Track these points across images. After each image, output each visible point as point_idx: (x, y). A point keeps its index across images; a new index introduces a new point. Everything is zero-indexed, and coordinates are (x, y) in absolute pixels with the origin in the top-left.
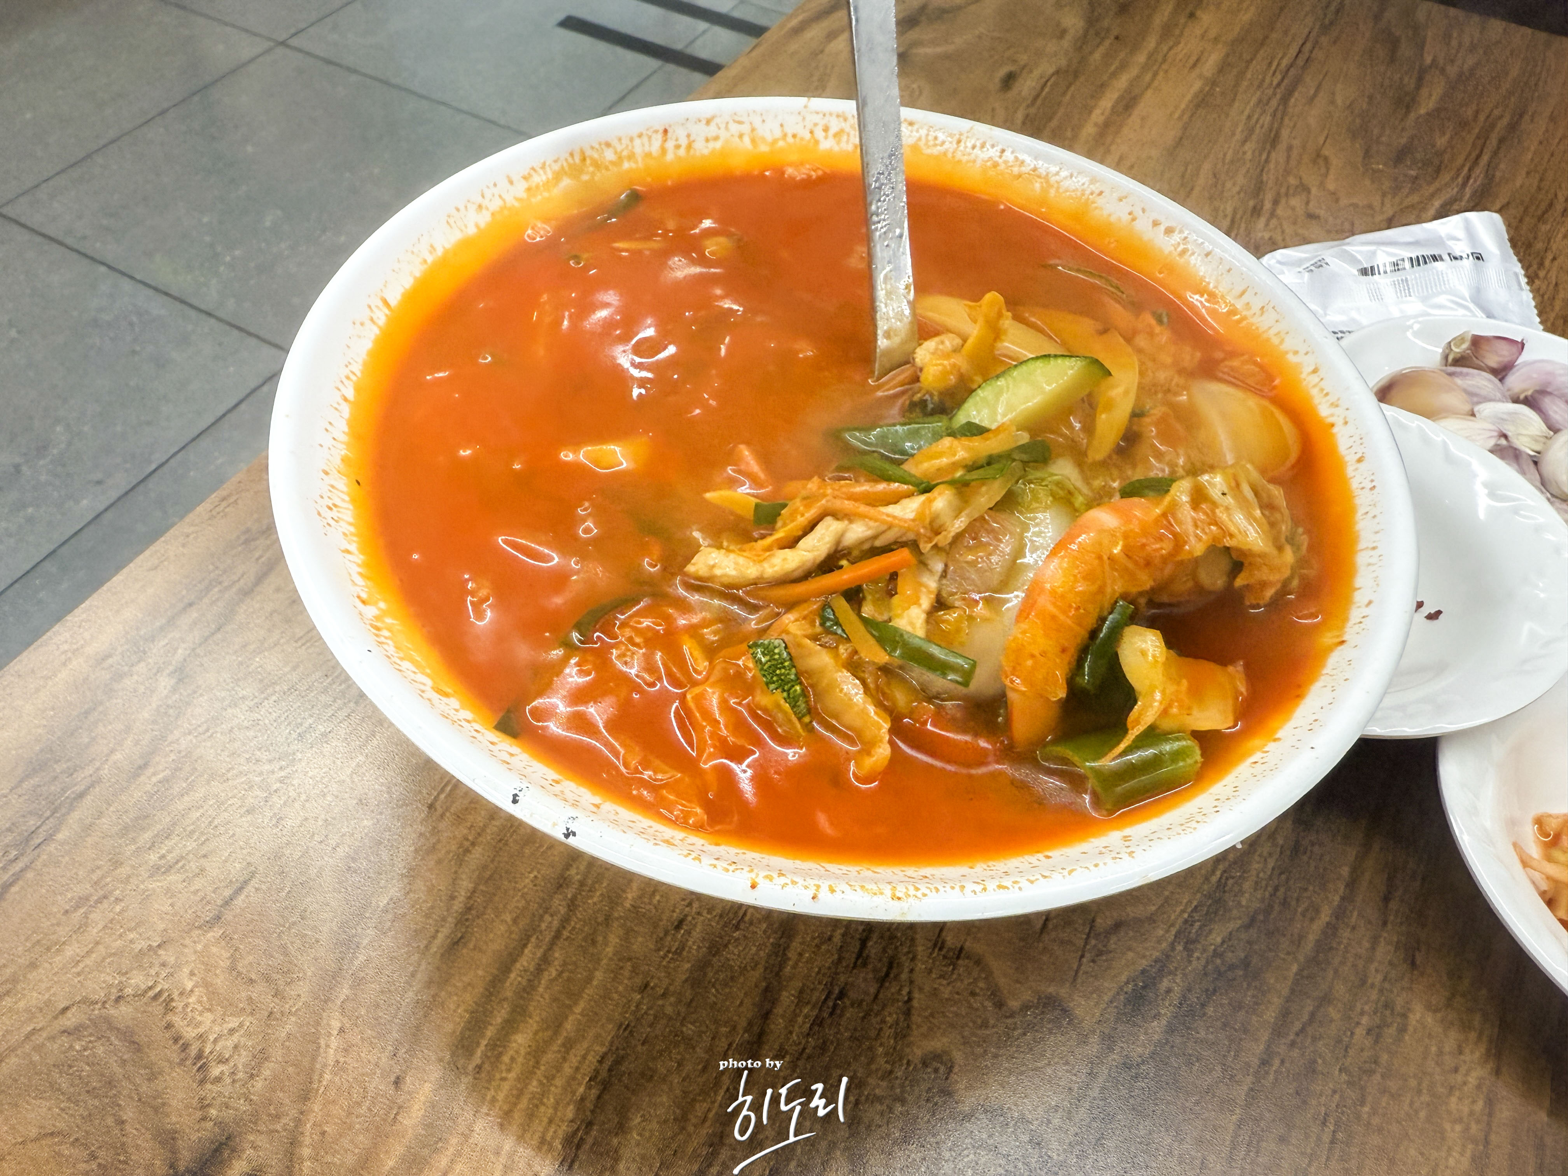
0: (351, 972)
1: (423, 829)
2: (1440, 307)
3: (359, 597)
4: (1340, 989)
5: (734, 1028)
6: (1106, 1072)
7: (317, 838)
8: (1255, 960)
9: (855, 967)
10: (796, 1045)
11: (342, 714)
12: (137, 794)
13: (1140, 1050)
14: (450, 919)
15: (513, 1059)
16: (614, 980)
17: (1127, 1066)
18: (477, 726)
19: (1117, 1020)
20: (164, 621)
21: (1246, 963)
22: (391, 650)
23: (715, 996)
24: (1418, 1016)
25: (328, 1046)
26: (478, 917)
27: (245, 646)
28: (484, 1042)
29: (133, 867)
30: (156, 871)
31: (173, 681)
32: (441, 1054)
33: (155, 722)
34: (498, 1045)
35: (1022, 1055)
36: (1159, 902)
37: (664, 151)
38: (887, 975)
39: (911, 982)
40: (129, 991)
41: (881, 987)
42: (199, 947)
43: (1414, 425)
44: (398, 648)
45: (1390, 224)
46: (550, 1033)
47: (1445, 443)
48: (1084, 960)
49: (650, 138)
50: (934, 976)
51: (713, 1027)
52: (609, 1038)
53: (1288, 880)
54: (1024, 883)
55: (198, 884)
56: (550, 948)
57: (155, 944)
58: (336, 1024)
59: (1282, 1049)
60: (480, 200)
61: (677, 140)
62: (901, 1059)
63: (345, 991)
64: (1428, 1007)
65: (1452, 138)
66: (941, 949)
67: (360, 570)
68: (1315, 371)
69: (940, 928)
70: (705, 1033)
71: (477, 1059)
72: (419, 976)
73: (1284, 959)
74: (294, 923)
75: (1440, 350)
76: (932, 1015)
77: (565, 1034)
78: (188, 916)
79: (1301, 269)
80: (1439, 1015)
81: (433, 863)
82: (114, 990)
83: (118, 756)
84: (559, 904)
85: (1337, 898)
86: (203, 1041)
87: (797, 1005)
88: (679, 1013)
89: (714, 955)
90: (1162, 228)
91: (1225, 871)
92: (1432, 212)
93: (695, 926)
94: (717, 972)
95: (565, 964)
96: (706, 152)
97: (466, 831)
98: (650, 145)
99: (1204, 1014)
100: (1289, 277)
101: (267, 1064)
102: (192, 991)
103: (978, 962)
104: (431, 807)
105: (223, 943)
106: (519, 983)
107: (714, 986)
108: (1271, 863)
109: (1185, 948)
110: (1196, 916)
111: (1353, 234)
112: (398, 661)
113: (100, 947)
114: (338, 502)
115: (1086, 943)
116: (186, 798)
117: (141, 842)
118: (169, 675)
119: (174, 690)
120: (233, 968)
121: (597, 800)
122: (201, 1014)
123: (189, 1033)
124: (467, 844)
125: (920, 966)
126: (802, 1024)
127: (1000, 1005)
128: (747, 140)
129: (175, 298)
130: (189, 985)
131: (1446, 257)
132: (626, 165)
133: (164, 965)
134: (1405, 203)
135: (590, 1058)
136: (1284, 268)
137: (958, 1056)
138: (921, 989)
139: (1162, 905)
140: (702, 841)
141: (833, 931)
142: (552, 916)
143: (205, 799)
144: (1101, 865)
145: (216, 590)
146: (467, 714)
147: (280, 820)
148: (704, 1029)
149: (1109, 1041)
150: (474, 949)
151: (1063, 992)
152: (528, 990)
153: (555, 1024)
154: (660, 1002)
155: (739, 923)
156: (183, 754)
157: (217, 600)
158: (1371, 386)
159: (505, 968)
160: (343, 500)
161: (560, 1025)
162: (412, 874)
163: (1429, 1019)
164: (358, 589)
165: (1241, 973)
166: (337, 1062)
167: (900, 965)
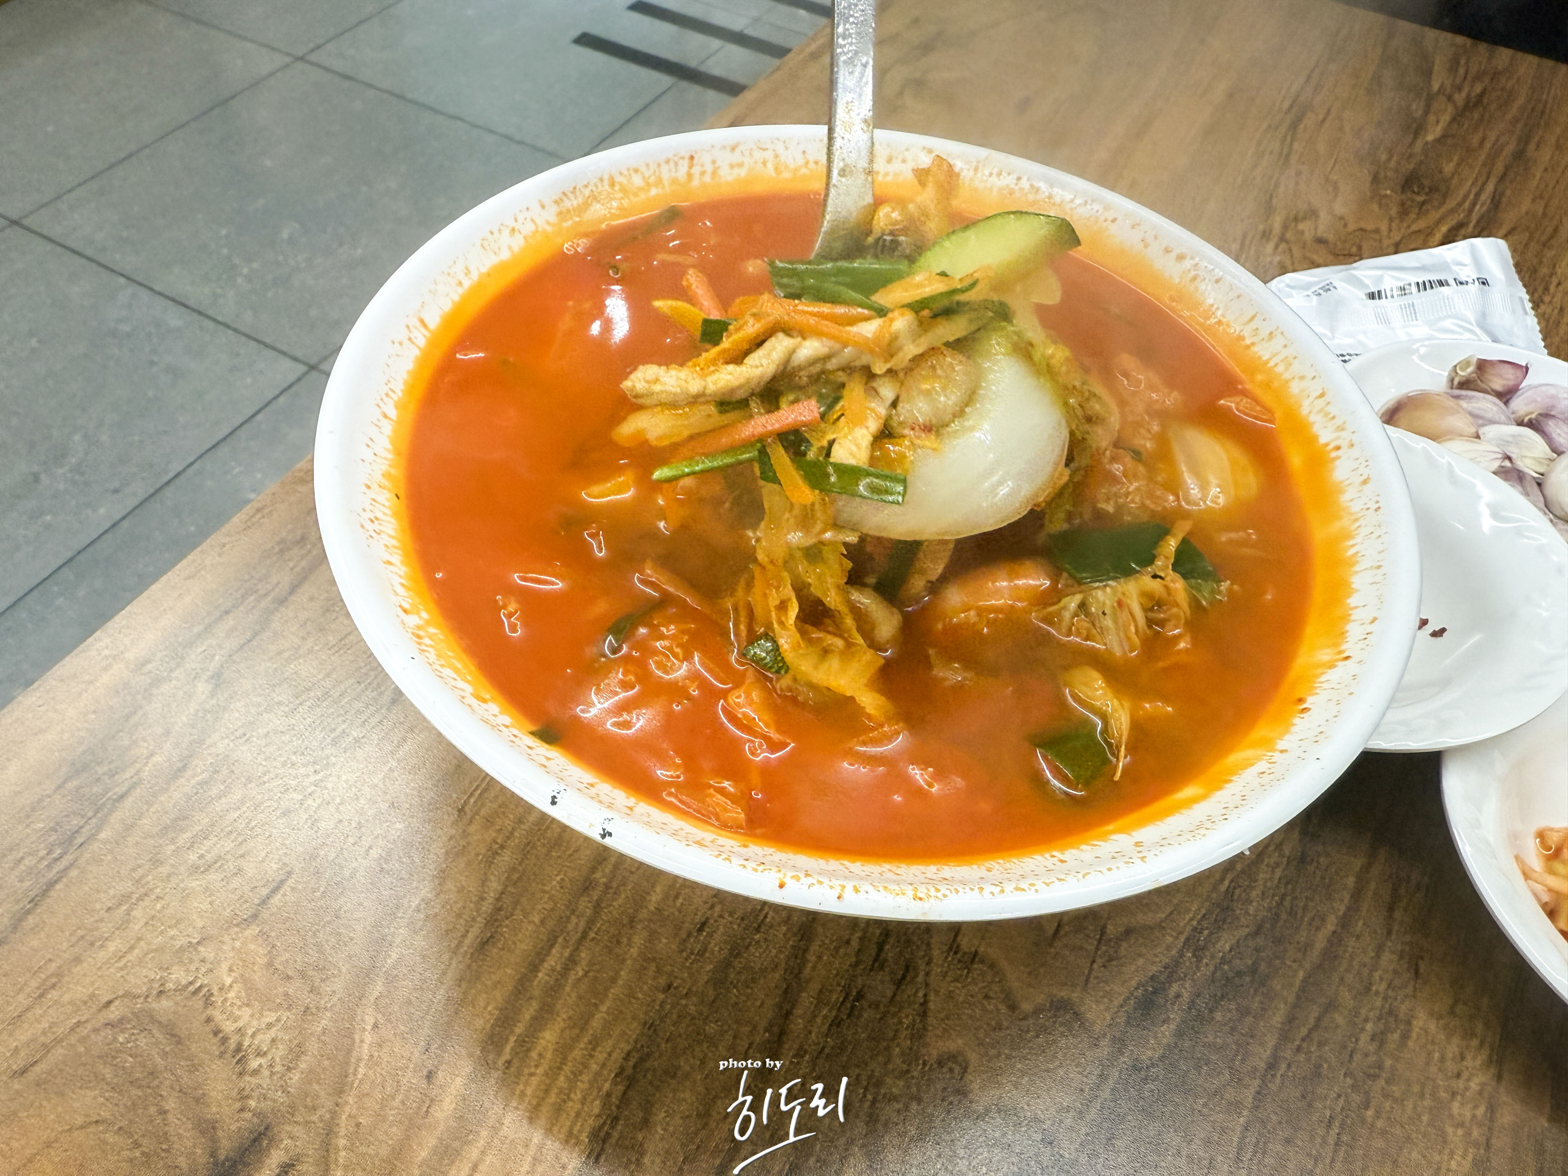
0: (384, 969)
1: (453, 832)
2: (1447, 331)
3: (400, 606)
4: (1346, 997)
5: (755, 1028)
6: (1117, 1074)
7: (351, 840)
8: (1263, 966)
9: (871, 970)
10: (815, 1044)
11: (374, 721)
12: (177, 795)
13: (1149, 1053)
14: (479, 919)
15: (540, 1055)
16: (640, 979)
17: (1136, 1068)
18: (516, 732)
19: (1128, 1023)
20: (201, 628)
21: (1253, 970)
22: (433, 657)
23: (737, 997)
24: (1421, 1023)
25: (362, 1041)
26: (507, 918)
27: (280, 653)
28: (513, 1039)
29: (172, 866)
30: (195, 869)
31: (210, 687)
32: (471, 1050)
33: (193, 726)
34: (525, 1044)
35: (1034, 1057)
36: (1168, 910)
37: (690, 176)
38: (904, 977)
39: (927, 985)
40: (170, 986)
41: (897, 989)
42: (238, 944)
43: (1419, 447)
44: (439, 656)
45: (1397, 249)
46: (577, 1031)
47: (1449, 463)
48: (1095, 966)
49: (676, 164)
50: (948, 979)
51: (735, 1026)
52: (634, 1036)
53: (1293, 890)
54: (1040, 885)
55: (235, 883)
56: (577, 949)
57: (195, 941)
58: (370, 1020)
59: (1288, 1054)
60: (512, 223)
61: (702, 166)
62: (917, 1059)
63: (378, 988)
64: (1431, 1014)
65: (1459, 164)
66: (956, 953)
67: (403, 581)
68: (1322, 395)
69: (956, 929)
70: (727, 1032)
71: (506, 1055)
72: (450, 975)
73: (1290, 967)
74: (329, 922)
75: (1446, 374)
76: (947, 1017)
77: (591, 1032)
78: (227, 913)
79: (1309, 293)
80: (1442, 1022)
81: (463, 865)
82: (156, 985)
83: (157, 759)
84: (585, 906)
85: (1343, 908)
86: (242, 1035)
87: (816, 1006)
88: (701, 1013)
89: (736, 957)
90: (1173, 255)
91: (1232, 881)
92: (1438, 236)
93: (718, 928)
94: (739, 973)
95: (591, 963)
96: (730, 178)
97: (494, 835)
98: (676, 171)
99: (1213, 1019)
100: (1297, 301)
101: (303, 1058)
102: (231, 986)
103: (992, 966)
104: (461, 811)
105: (260, 940)
106: (547, 982)
107: (735, 987)
108: (1278, 872)
109: (1194, 955)
110: (1205, 924)
111: (1361, 259)
112: (439, 668)
113: (142, 943)
114: (379, 515)
115: (1097, 949)
116: (224, 800)
117: (180, 842)
118: (207, 681)
119: (212, 695)
120: (270, 964)
121: (632, 801)
122: (240, 1007)
123: (229, 1027)
124: (496, 846)
125: (936, 970)
126: (821, 1025)
127: (1013, 1008)
128: (770, 166)
129: (194, 310)
130: (228, 981)
131: (1452, 282)
132: (654, 192)
133: (203, 961)
134: (1414, 227)
135: (614, 1055)
136: (1294, 292)
137: (973, 1058)
138: (937, 993)
139: (1172, 913)
140: (733, 843)
141: (852, 934)
142: (578, 917)
143: (243, 802)
144: (1115, 869)
145: (252, 598)
146: (507, 720)
147: (314, 822)
148: (726, 1028)
149: (1119, 1044)
150: (503, 949)
151: (1075, 996)
152: (554, 990)
153: (581, 1023)
154: (684, 1002)
155: (759, 926)
156: (220, 757)
157: (253, 607)
158: (1376, 409)
159: (534, 968)
160: (385, 514)
161: (587, 1023)
162: (442, 876)
163: (1432, 1026)
164: (400, 599)
165: (1248, 979)
166: (372, 1056)
167: (916, 969)
